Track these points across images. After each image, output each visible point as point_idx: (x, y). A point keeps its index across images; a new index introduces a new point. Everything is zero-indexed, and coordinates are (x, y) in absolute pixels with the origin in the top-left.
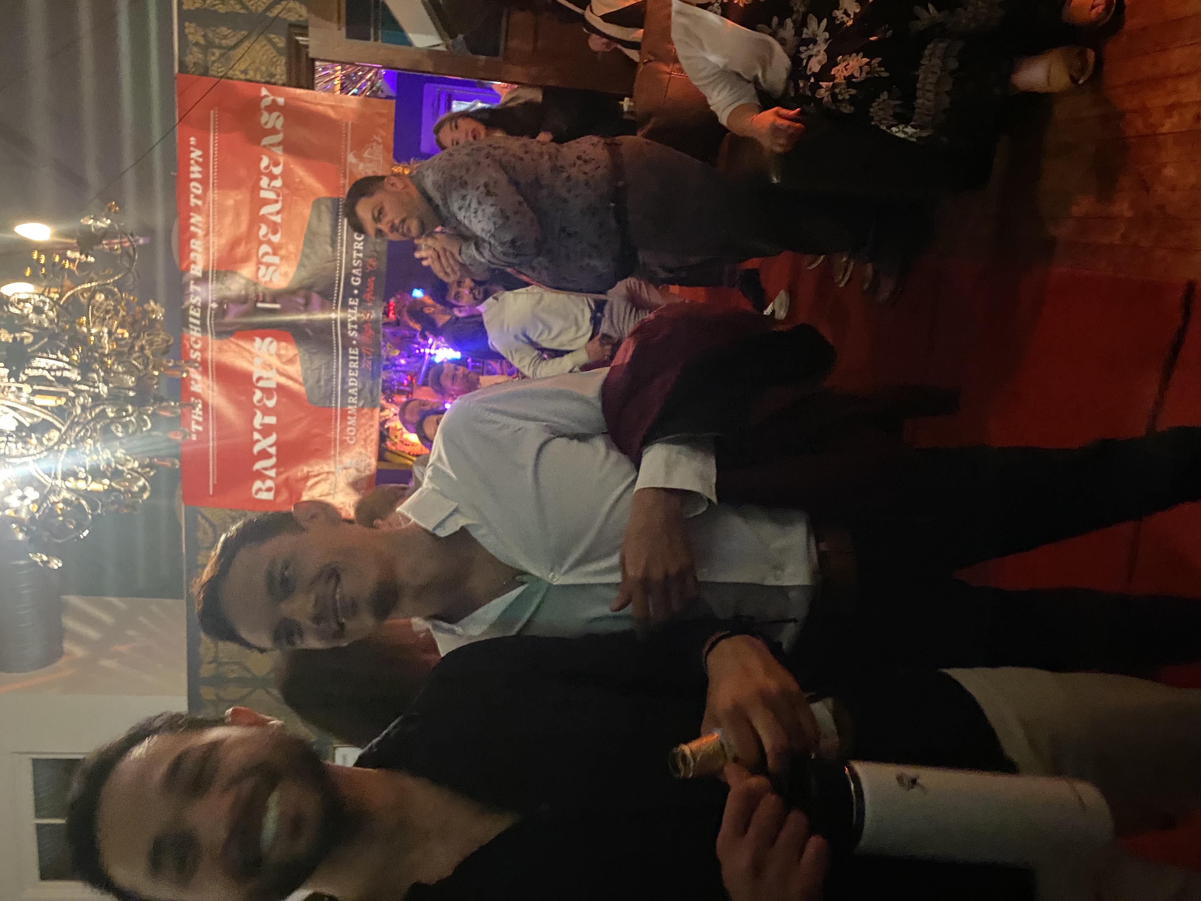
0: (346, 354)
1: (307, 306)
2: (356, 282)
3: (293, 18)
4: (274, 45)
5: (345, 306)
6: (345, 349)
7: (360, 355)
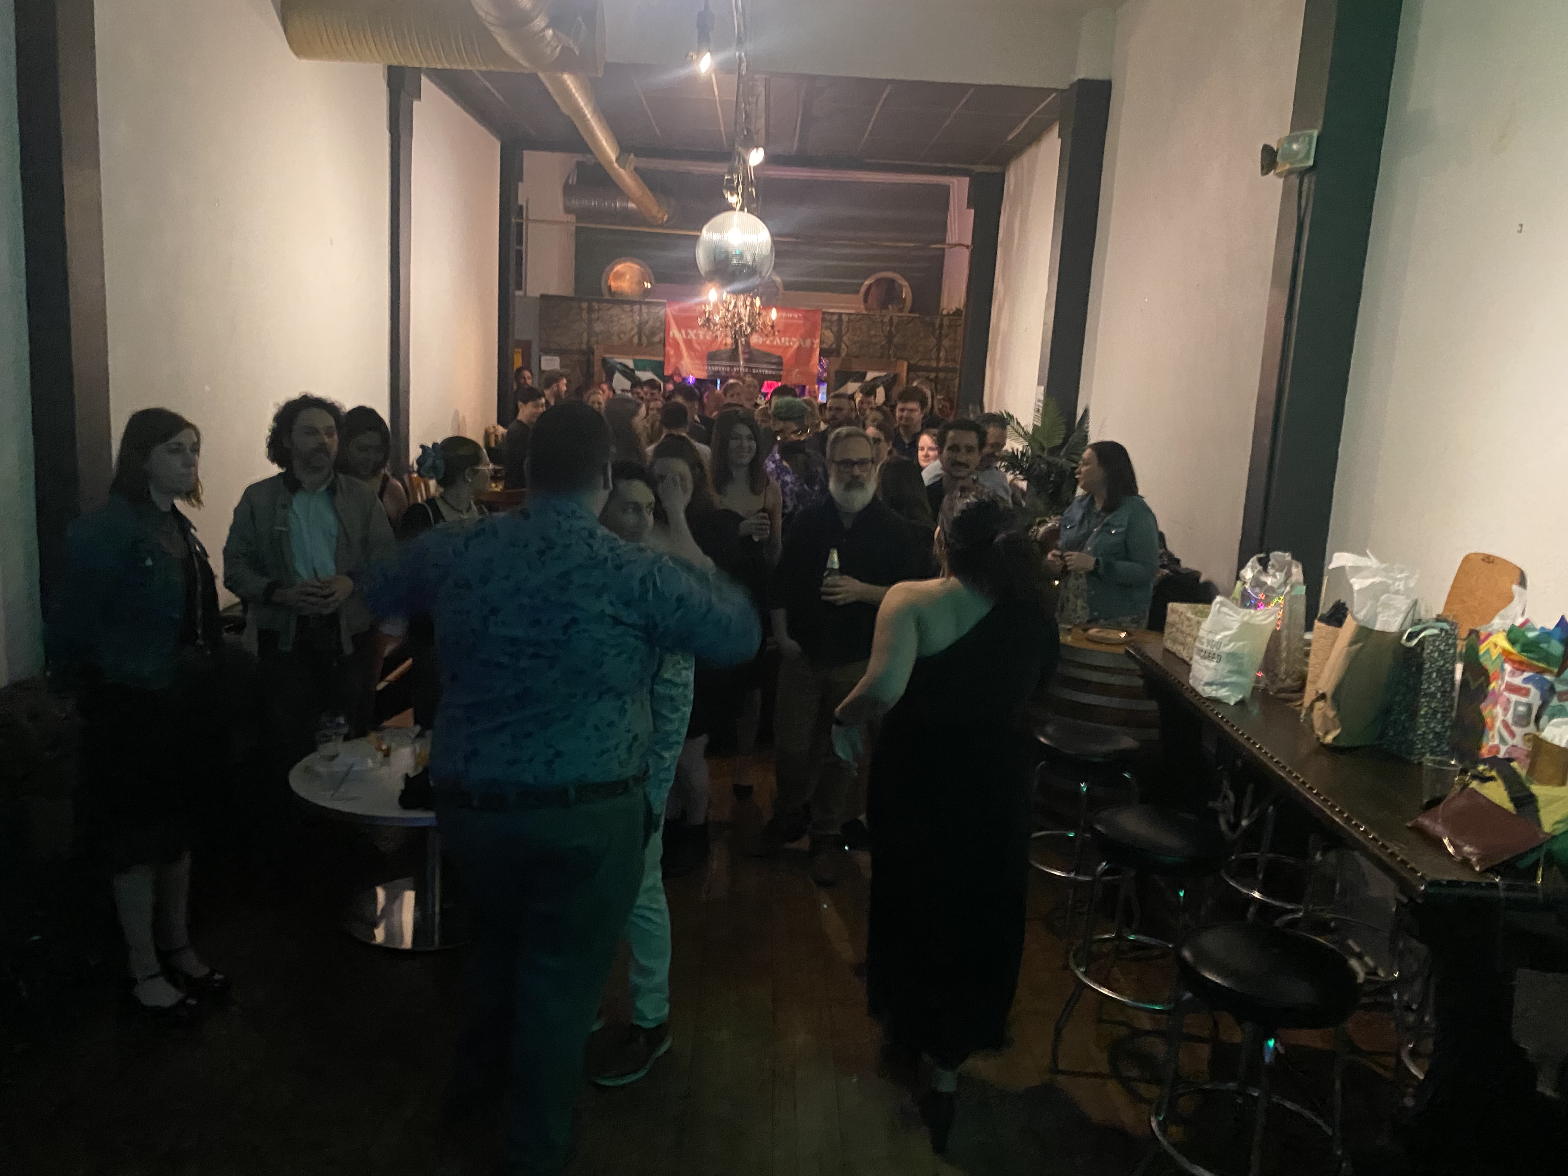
0: (727, 366)
1: (744, 353)
2: (754, 371)
3: (842, 351)
4: (832, 345)
5: (745, 367)
6: (730, 366)
7: (726, 372)
